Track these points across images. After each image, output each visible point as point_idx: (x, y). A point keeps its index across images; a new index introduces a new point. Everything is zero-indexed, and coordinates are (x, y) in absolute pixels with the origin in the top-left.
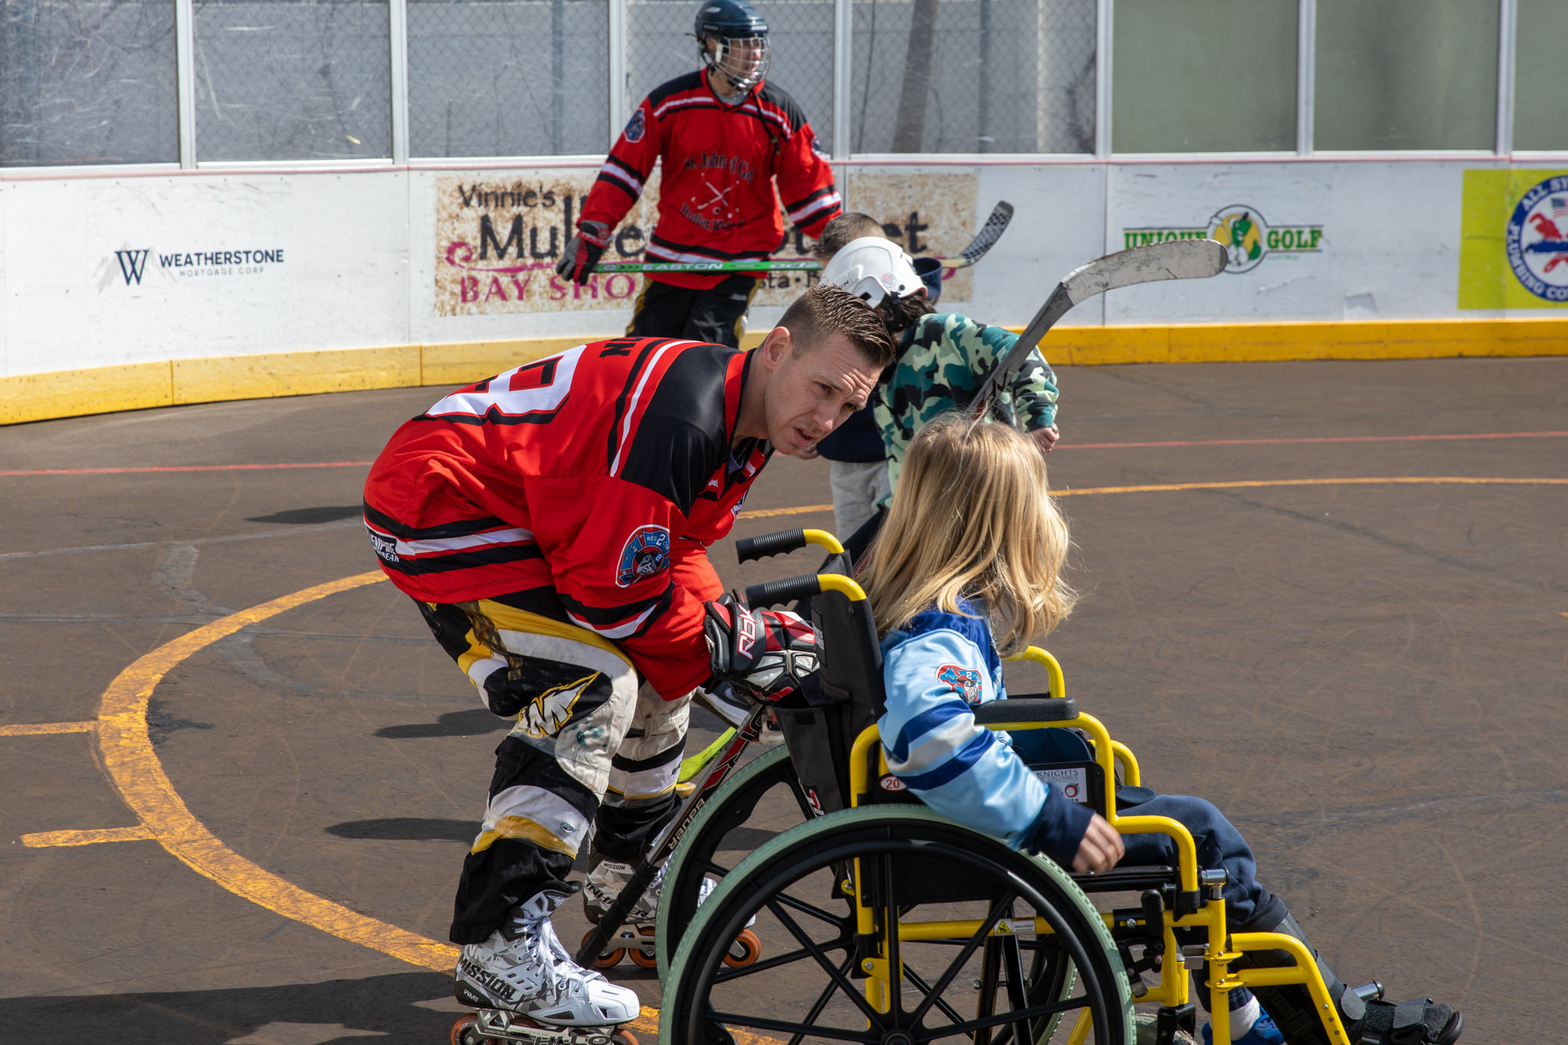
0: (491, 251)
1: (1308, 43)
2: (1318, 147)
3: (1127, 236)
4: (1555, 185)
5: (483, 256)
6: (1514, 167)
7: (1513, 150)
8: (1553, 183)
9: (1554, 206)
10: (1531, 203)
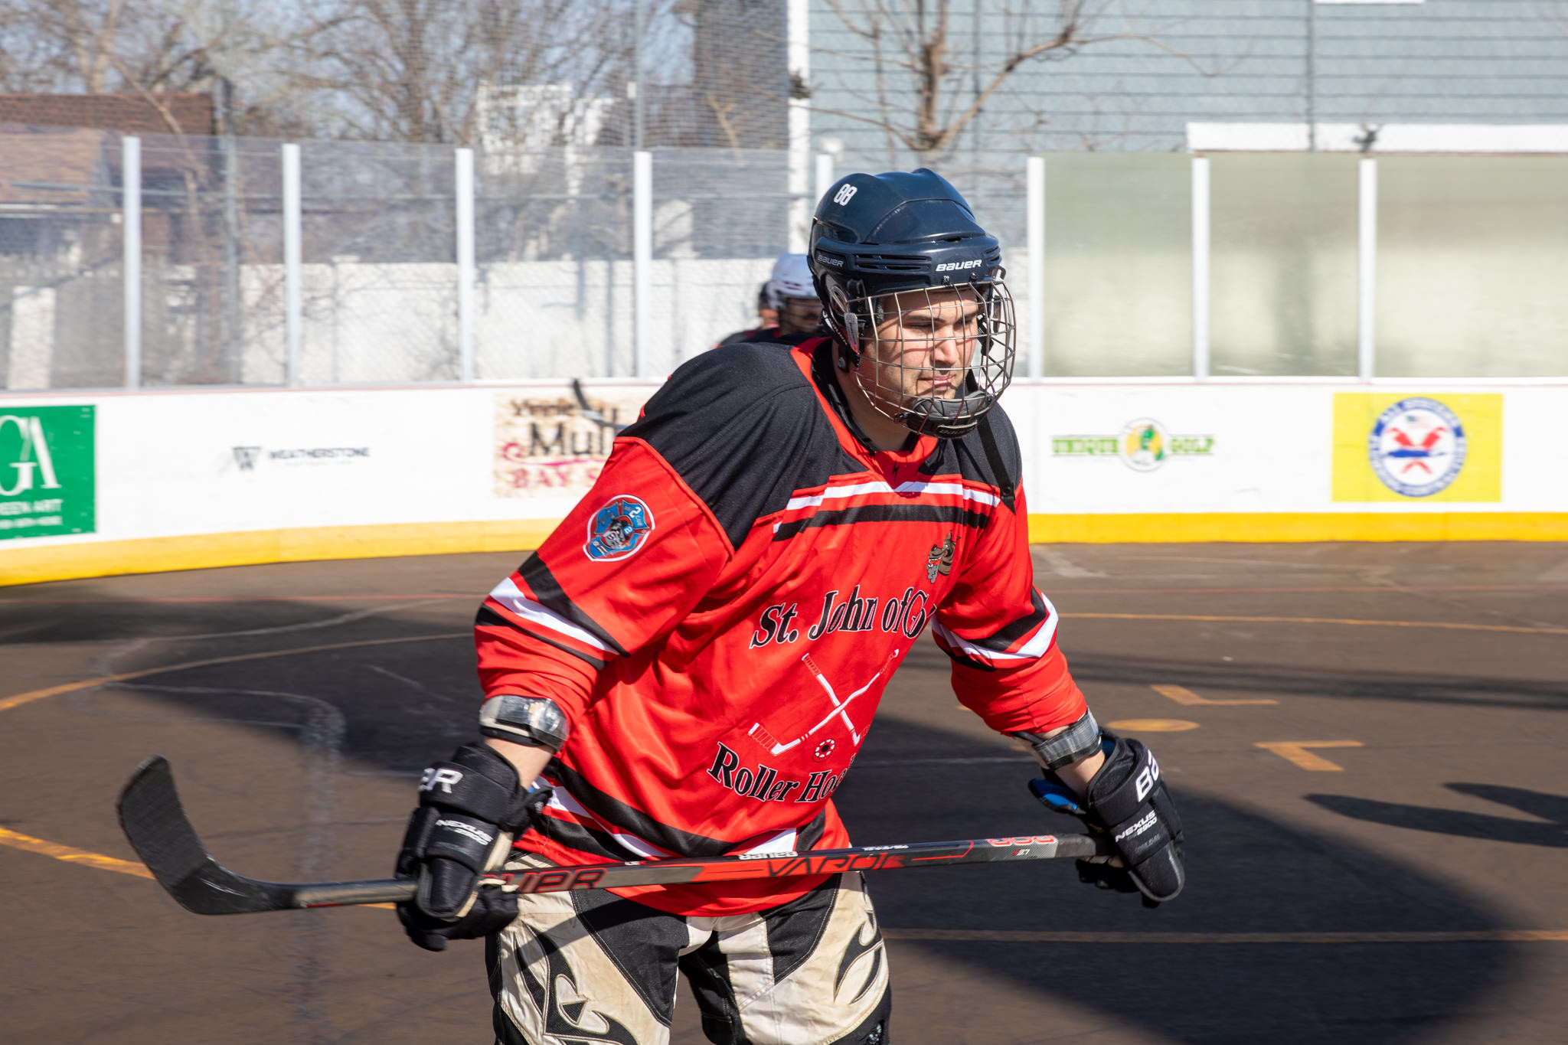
0: (539, 450)
2: (1210, 373)
3: (1054, 441)
4: (1408, 405)
5: (532, 454)
6: (1373, 389)
7: (1374, 377)
8: (1406, 403)
9: (1408, 421)
10: (1388, 418)
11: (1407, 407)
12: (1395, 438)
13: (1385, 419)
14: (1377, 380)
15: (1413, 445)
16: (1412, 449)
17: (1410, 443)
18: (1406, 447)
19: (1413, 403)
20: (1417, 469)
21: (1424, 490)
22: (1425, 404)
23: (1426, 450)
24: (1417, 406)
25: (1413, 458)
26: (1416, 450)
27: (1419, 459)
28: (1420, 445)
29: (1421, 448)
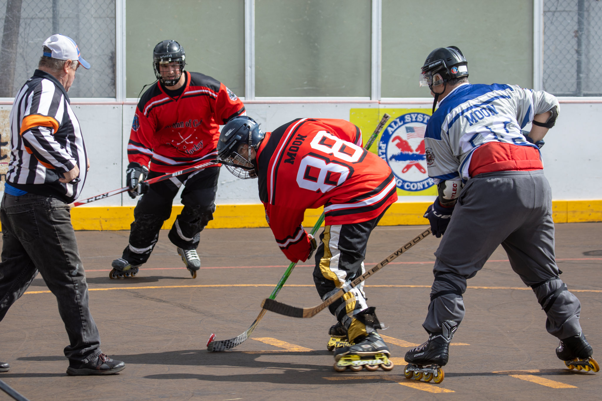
1: (251, 29)
2: (257, 94)
4: (408, 118)
7: (382, 96)
8: (406, 117)
9: (407, 132)
10: (393, 130)
11: (407, 121)
12: (398, 145)
13: (390, 130)
14: (384, 100)
15: (411, 151)
16: (410, 153)
17: (409, 149)
18: (406, 152)
19: (411, 117)
20: (414, 168)
21: (420, 186)
22: (420, 118)
23: (421, 154)
24: (414, 120)
25: (411, 161)
26: (413, 155)
27: (416, 162)
28: (417, 150)
29: (418, 153)
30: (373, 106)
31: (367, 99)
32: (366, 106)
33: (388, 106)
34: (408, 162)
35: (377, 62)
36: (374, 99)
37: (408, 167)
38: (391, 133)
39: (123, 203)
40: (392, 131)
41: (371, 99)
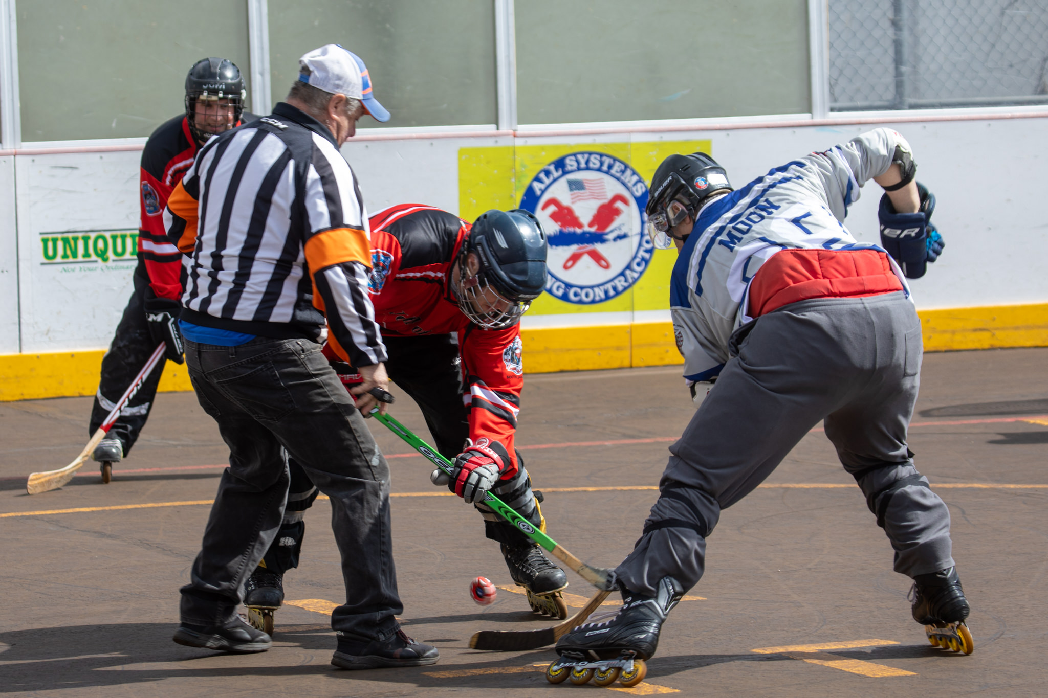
3: (45, 241)
4: (570, 163)
6: (519, 142)
7: (519, 123)
8: (568, 161)
9: (571, 189)
10: (543, 186)
11: (569, 168)
12: (554, 217)
13: (537, 186)
14: (523, 129)
15: (580, 226)
16: (578, 231)
17: (576, 222)
18: (570, 229)
19: (578, 161)
20: (586, 259)
21: (600, 293)
22: (595, 162)
23: (600, 232)
24: (583, 165)
25: (581, 245)
26: (584, 233)
27: (590, 247)
28: (590, 225)
29: (593, 229)
30: (502, 142)
31: (490, 129)
32: (490, 143)
33: (531, 142)
34: (574, 248)
35: (508, 56)
36: (504, 128)
37: (575, 258)
38: (538, 193)
39: (23, 347)
40: (540, 190)
41: (498, 129)
